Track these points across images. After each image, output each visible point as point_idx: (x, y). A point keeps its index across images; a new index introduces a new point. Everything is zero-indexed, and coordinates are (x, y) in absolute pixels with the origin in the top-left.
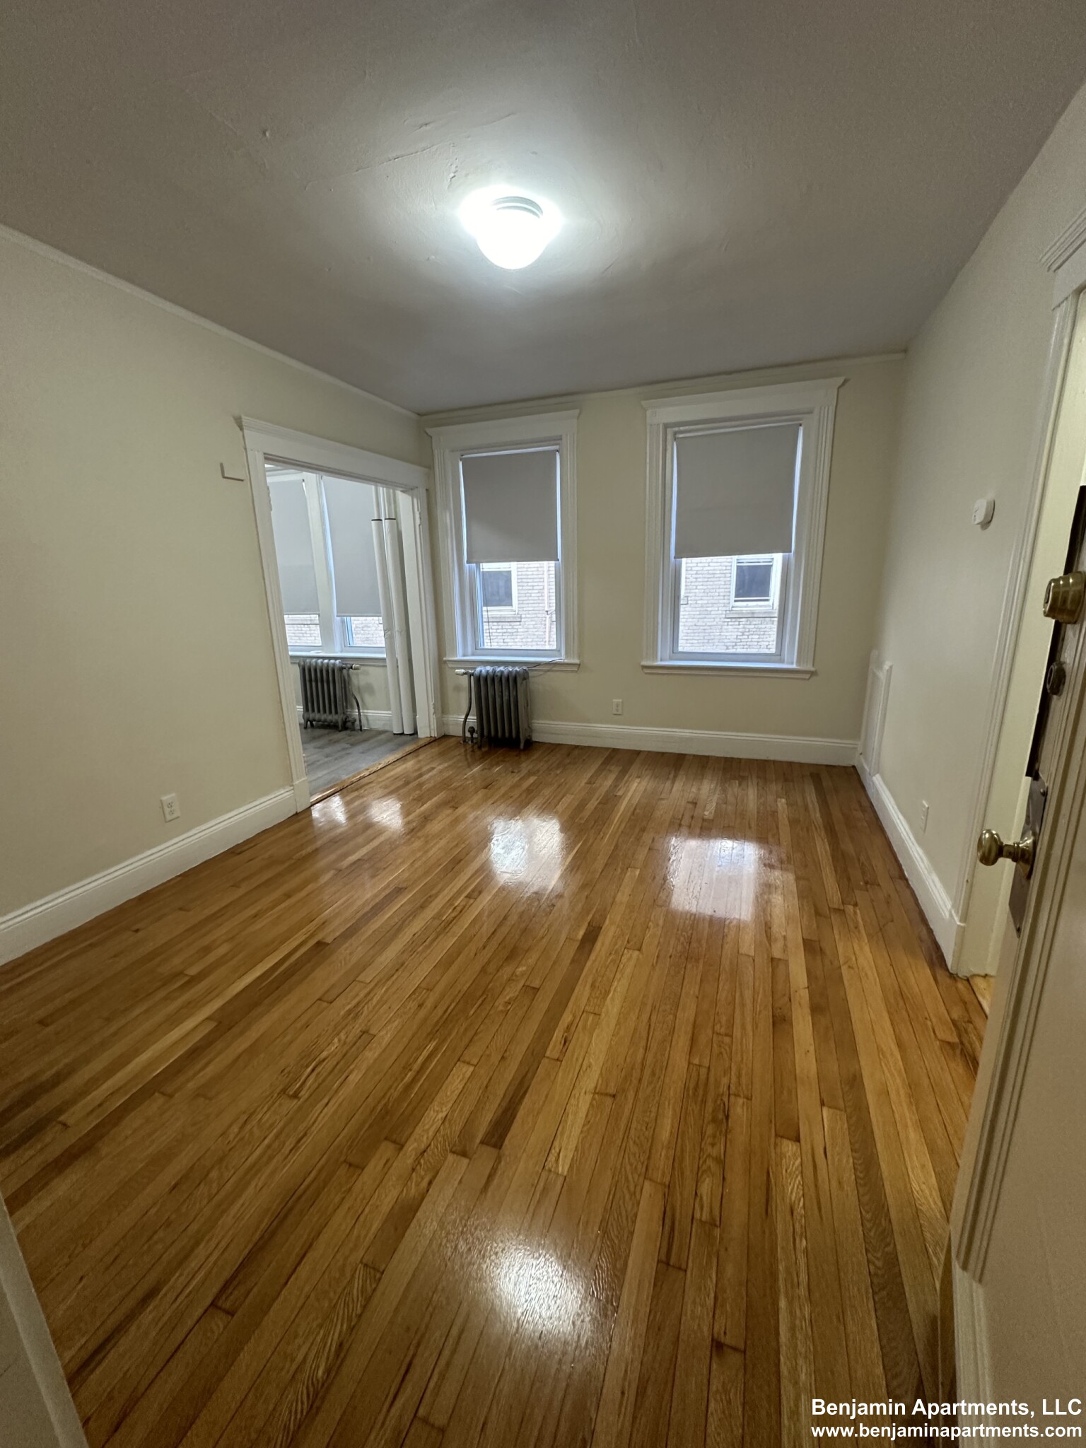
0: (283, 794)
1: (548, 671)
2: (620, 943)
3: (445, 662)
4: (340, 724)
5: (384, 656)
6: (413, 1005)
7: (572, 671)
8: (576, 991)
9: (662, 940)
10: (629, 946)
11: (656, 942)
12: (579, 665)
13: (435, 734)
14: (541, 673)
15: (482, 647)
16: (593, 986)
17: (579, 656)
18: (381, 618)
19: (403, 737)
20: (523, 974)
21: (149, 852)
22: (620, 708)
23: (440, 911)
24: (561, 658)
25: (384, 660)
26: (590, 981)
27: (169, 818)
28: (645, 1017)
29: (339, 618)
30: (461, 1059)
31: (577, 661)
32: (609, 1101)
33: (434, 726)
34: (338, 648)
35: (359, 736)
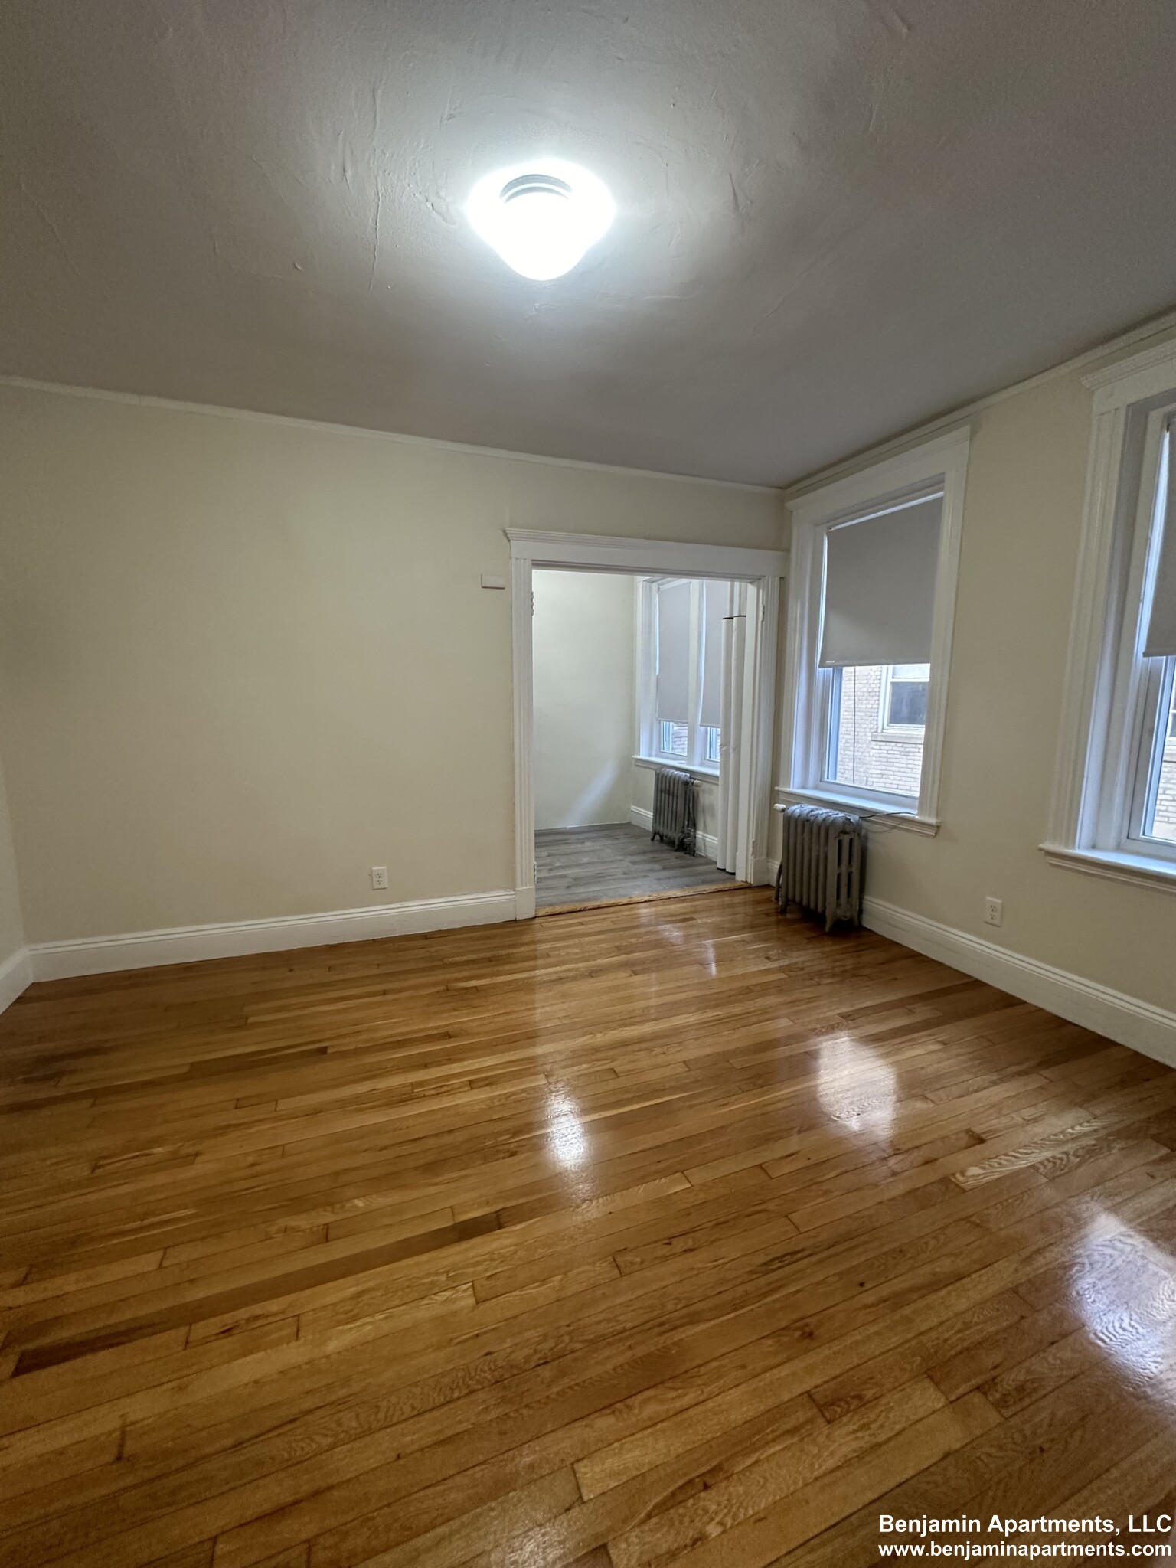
0: (502, 896)
1: (894, 827)
3: (778, 791)
4: (677, 843)
5: (717, 773)
7: (928, 836)
12: (938, 827)
13: (751, 880)
14: (886, 829)
15: (831, 780)
17: (937, 815)
18: (719, 730)
19: (724, 873)
21: (352, 911)
22: (997, 914)
24: (912, 813)
25: (717, 778)
27: (377, 887)
29: (702, 728)
31: (933, 821)
33: (751, 870)
34: (697, 760)
35: (689, 859)
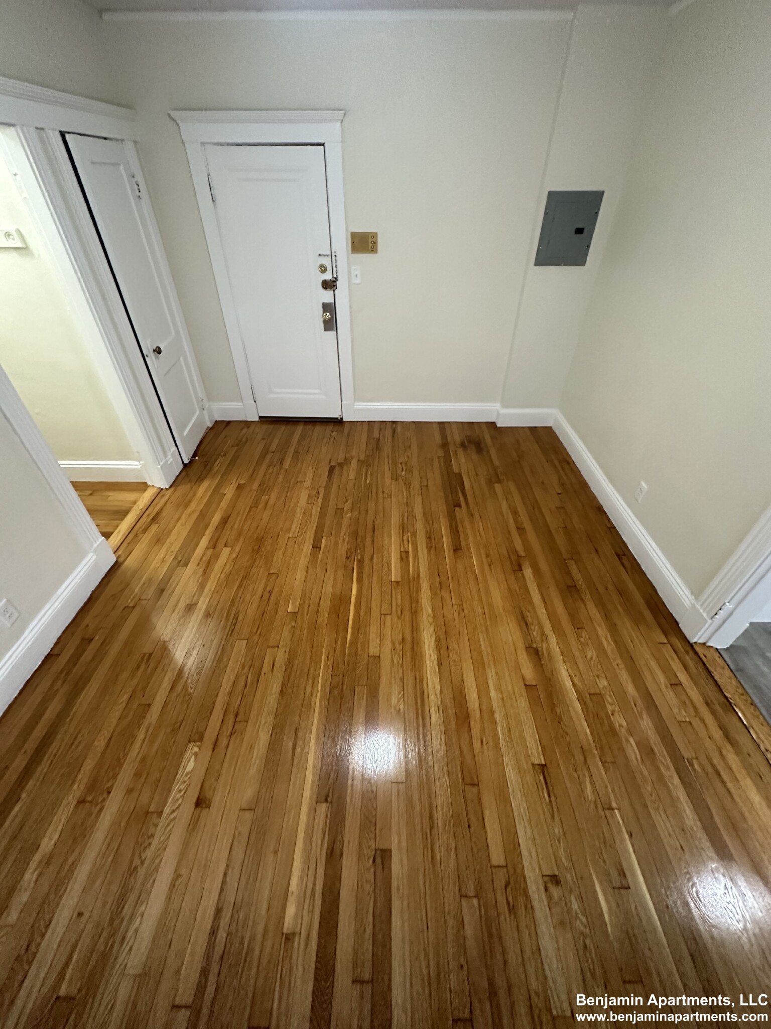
2: (300, 540)
6: (387, 491)
8: (319, 511)
9: (276, 547)
10: (295, 539)
11: (279, 545)
16: (311, 515)
20: (346, 514)
23: (416, 537)
26: (313, 517)
28: (286, 507)
30: (354, 481)
32: (299, 480)
